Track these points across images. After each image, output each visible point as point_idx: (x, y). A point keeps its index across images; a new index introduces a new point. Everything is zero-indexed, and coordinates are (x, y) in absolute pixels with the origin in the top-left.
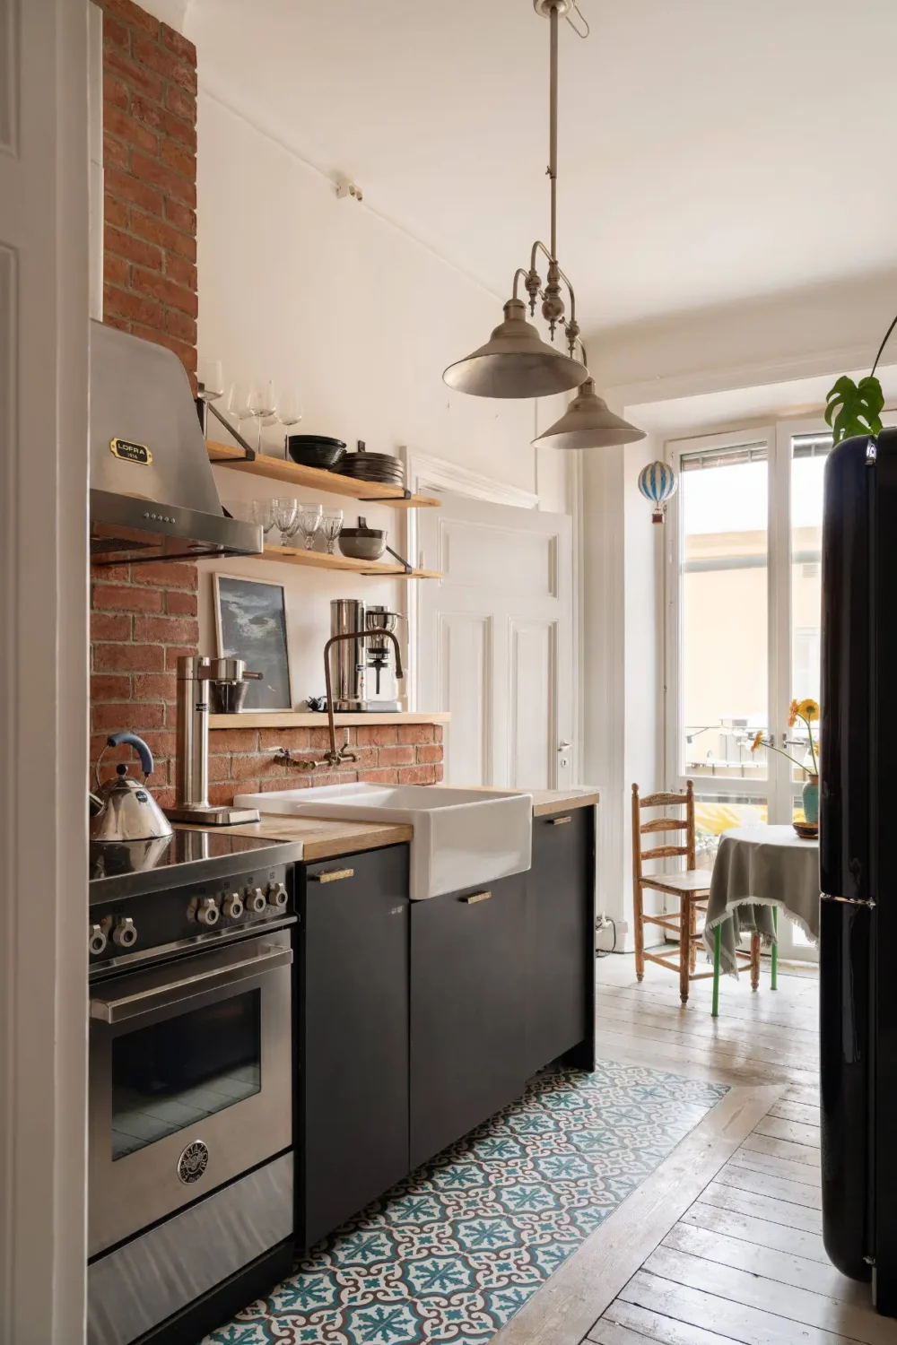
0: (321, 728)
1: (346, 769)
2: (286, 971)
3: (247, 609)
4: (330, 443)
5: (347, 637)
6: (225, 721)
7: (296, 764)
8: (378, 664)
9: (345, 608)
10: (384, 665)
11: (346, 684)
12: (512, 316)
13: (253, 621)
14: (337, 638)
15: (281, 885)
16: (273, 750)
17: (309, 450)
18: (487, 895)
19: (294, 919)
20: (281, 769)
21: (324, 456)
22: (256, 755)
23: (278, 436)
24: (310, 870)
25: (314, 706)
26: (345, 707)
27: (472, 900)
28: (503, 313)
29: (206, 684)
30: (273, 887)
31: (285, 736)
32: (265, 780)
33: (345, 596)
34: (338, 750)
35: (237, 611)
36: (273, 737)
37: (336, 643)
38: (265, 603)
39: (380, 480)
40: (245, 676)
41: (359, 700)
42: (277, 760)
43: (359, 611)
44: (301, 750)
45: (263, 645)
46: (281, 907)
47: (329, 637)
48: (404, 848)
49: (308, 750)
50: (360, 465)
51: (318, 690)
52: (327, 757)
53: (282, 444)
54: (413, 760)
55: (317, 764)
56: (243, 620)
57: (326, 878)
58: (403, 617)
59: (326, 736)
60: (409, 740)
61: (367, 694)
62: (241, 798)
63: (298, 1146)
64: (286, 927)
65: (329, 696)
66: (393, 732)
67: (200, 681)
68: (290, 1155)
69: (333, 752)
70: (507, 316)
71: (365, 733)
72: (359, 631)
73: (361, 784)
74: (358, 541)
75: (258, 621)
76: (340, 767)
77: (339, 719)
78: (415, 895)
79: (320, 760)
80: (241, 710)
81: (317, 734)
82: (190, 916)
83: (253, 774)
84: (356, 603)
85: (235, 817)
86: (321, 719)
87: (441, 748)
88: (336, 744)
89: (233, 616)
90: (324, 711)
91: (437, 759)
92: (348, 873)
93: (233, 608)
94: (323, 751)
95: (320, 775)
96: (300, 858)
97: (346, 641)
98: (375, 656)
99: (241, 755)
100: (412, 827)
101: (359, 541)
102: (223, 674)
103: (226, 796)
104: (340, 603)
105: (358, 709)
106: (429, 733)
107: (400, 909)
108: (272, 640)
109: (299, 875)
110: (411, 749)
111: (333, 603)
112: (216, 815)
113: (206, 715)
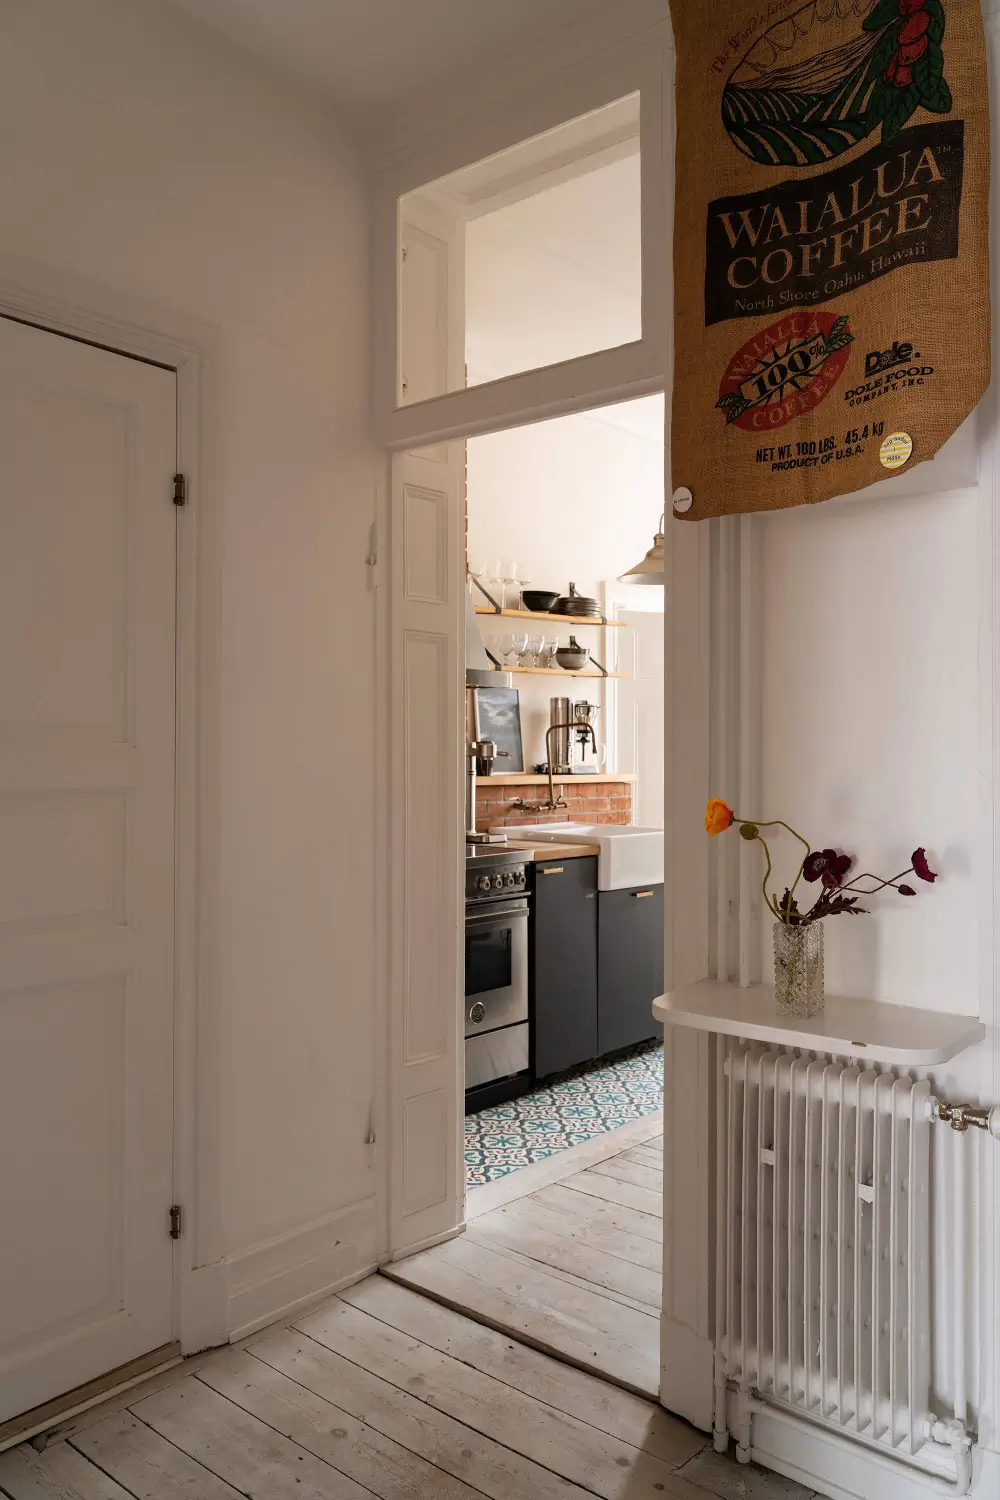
0: (544, 785)
1: (559, 812)
2: (524, 921)
3: (494, 706)
4: (550, 595)
5: (562, 726)
6: (485, 781)
7: (528, 808)
8: (583, 741)
9: (560, 702)
10: (587, 741)
11: (561, 753)
12: (658, 544)
13: (498, 714)
14: (554, 727)
15: (523, 873)
16: (514, 799)
17: (536, 601)
18: (650, 894)
19: (529, 893)
20: (518, 813)
21: (547, 604)
22: (502, 802)
23: (516, 591)
24: (538, 867)
25: (539, 770)
26: (560, 770)
27: (639, 895)
28: (653, 541)
29: (474, 759)
30: (518, 874)
31: (521, 790)
32: (508, 818)
33: (560, 695)
34: (555, 801)
35: (489, 709)
36: (511, 791)
37: (554, 730)
38: (506, 702)
39: (584, 615)
40: (499, 754)
41: (569, 766)
42: (515, 806)
43: (570, 706)
44: (531, 799)
45: (505, 730)
46: (522, 887)
47: (548, 726)
48: (595, 858)
49: (535, 800)
50: (570, 605)
51: (542, 758)
52: (547, 804)
53: (518, 596)
54: (609, 808)
55: (541, 808)
56: (492, 714)
57: (547, 871)
58: (602, 707)
59: (546, 789)
60: (605, 794)
61: (575, 761)
62: (491, 829)
63: (531, 1020)
64: (525, 897)
65: (549, 763)
66: (594, 788)
67: (471, 757)
68: (527, 1024)
69: (552, 801)
70: (655, 543)
71: (574, 790)
72: (570, 722)
73: (570, 823)
74: (568, 657)
75: (501, 714)
76: (557, 810)
77: (556, 779)
78: (602, 887)
79: (543, 806)
80: (493, 774)
81: (541, 790)
82: (476, 885)
83: (500, 815)
84: (568, 700)
85: (492, 839)
86: (543, 779)
87: (630, 799)
88: (554, 796)
89: (486, 711)
90: (546, 773)
91: (627, 806)
92: (560, 870)
93: (486, 706)
94: (545, 800)
95: (543, 816)
96: (532, 859)
97: (561, 729)
98: (581, 735)
99: (493, 802)
100: (599, 847)
101: (571, 657)
102: (485, 754)
103: (485, 828)
104: (556, 700)
105: (569, 772)
106: (621, 788)
107: (592, 896)
108: (511, 726)
109: (532, 869)
110: (607, 800)
111: (551, 700)
112: (481, 837)
113: (474, 777)
